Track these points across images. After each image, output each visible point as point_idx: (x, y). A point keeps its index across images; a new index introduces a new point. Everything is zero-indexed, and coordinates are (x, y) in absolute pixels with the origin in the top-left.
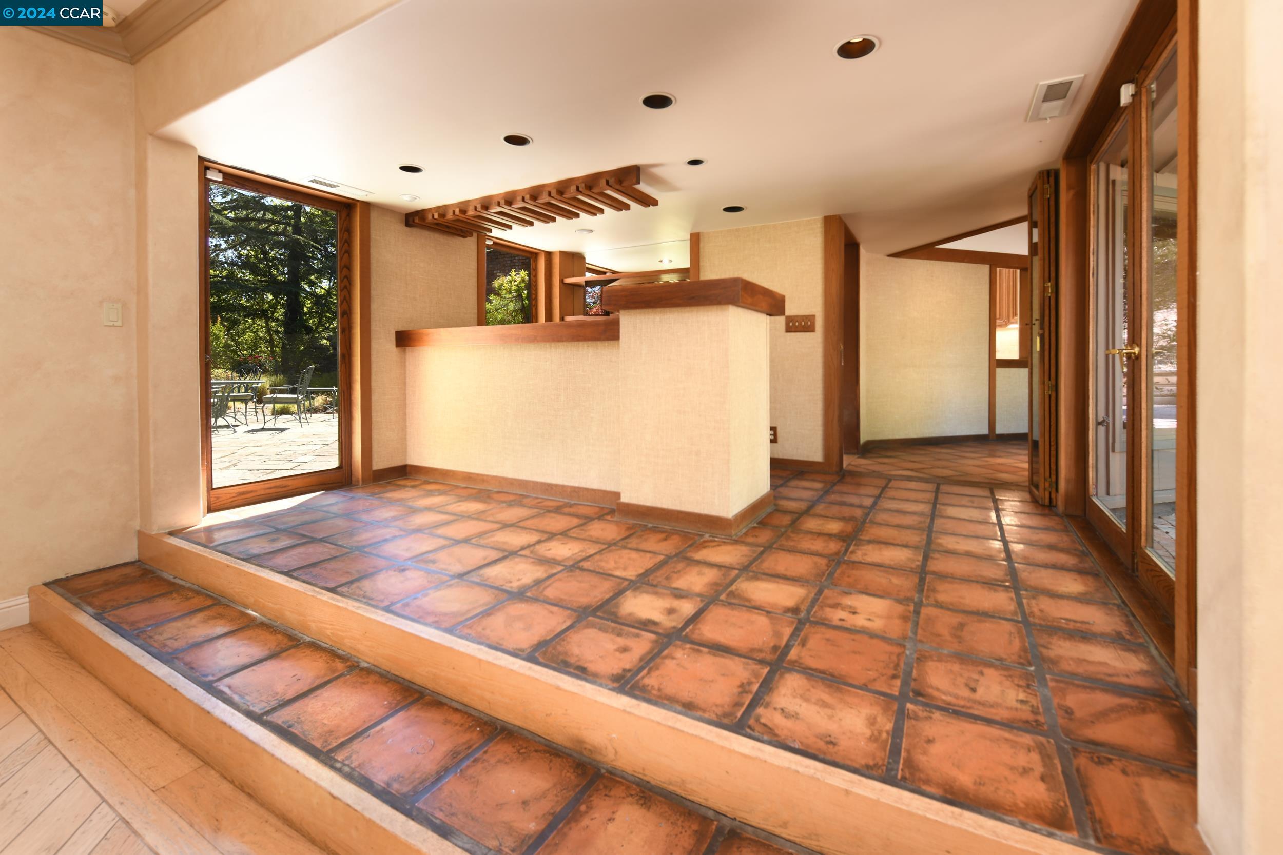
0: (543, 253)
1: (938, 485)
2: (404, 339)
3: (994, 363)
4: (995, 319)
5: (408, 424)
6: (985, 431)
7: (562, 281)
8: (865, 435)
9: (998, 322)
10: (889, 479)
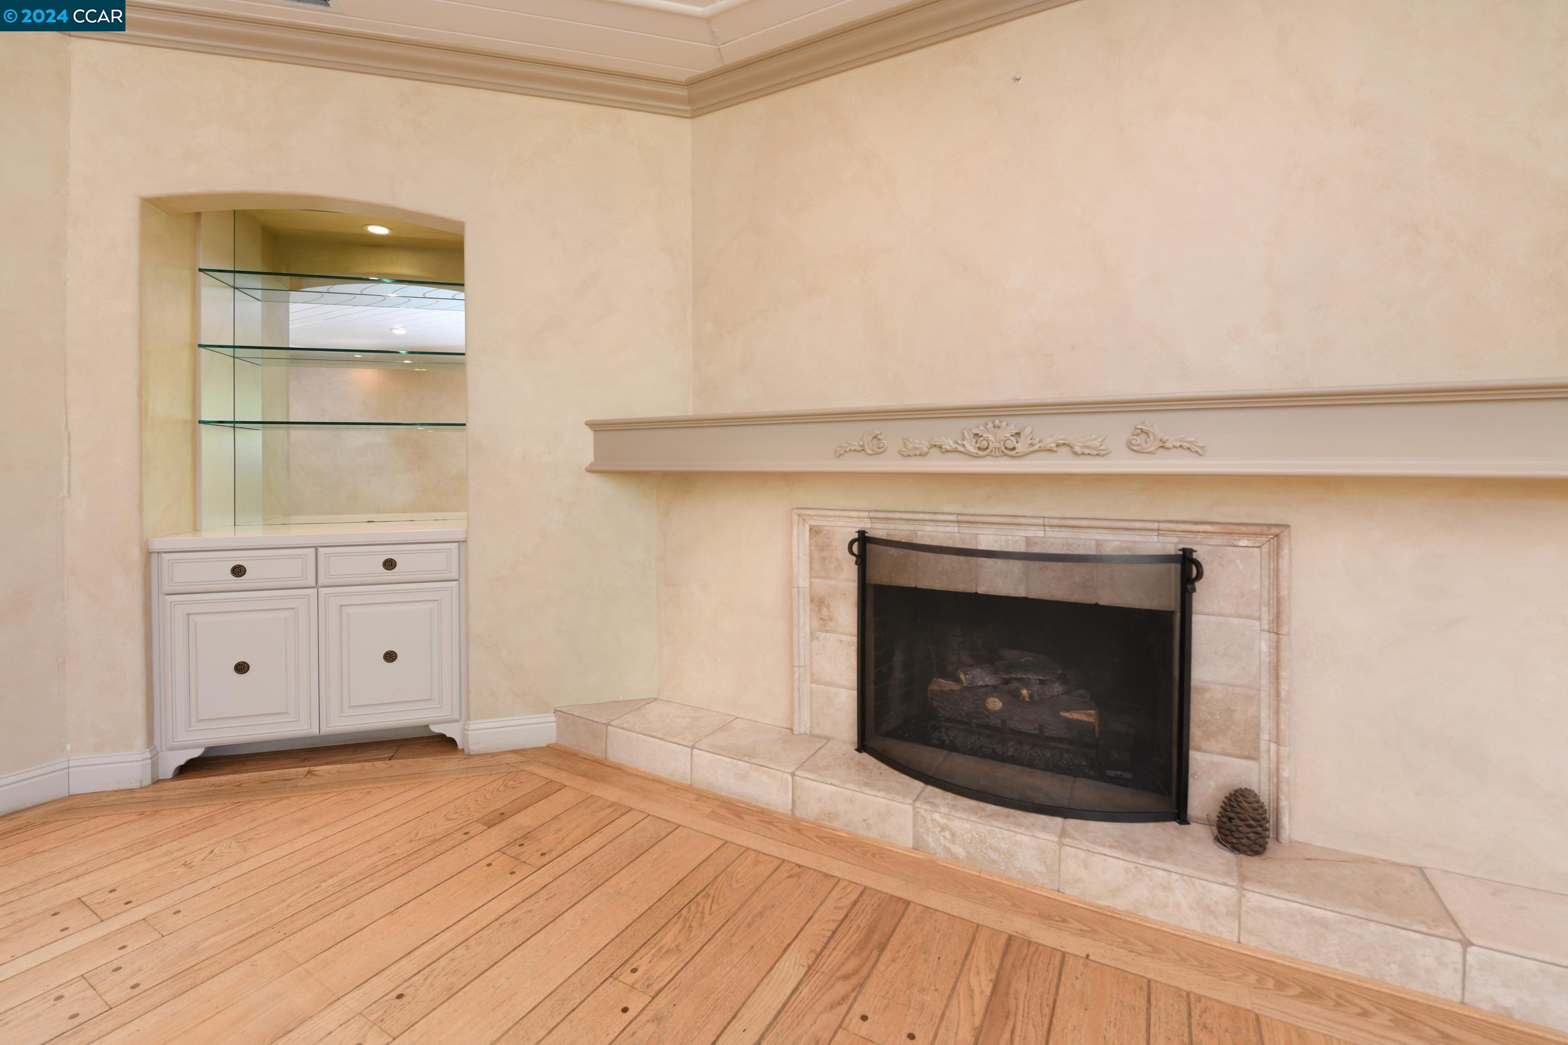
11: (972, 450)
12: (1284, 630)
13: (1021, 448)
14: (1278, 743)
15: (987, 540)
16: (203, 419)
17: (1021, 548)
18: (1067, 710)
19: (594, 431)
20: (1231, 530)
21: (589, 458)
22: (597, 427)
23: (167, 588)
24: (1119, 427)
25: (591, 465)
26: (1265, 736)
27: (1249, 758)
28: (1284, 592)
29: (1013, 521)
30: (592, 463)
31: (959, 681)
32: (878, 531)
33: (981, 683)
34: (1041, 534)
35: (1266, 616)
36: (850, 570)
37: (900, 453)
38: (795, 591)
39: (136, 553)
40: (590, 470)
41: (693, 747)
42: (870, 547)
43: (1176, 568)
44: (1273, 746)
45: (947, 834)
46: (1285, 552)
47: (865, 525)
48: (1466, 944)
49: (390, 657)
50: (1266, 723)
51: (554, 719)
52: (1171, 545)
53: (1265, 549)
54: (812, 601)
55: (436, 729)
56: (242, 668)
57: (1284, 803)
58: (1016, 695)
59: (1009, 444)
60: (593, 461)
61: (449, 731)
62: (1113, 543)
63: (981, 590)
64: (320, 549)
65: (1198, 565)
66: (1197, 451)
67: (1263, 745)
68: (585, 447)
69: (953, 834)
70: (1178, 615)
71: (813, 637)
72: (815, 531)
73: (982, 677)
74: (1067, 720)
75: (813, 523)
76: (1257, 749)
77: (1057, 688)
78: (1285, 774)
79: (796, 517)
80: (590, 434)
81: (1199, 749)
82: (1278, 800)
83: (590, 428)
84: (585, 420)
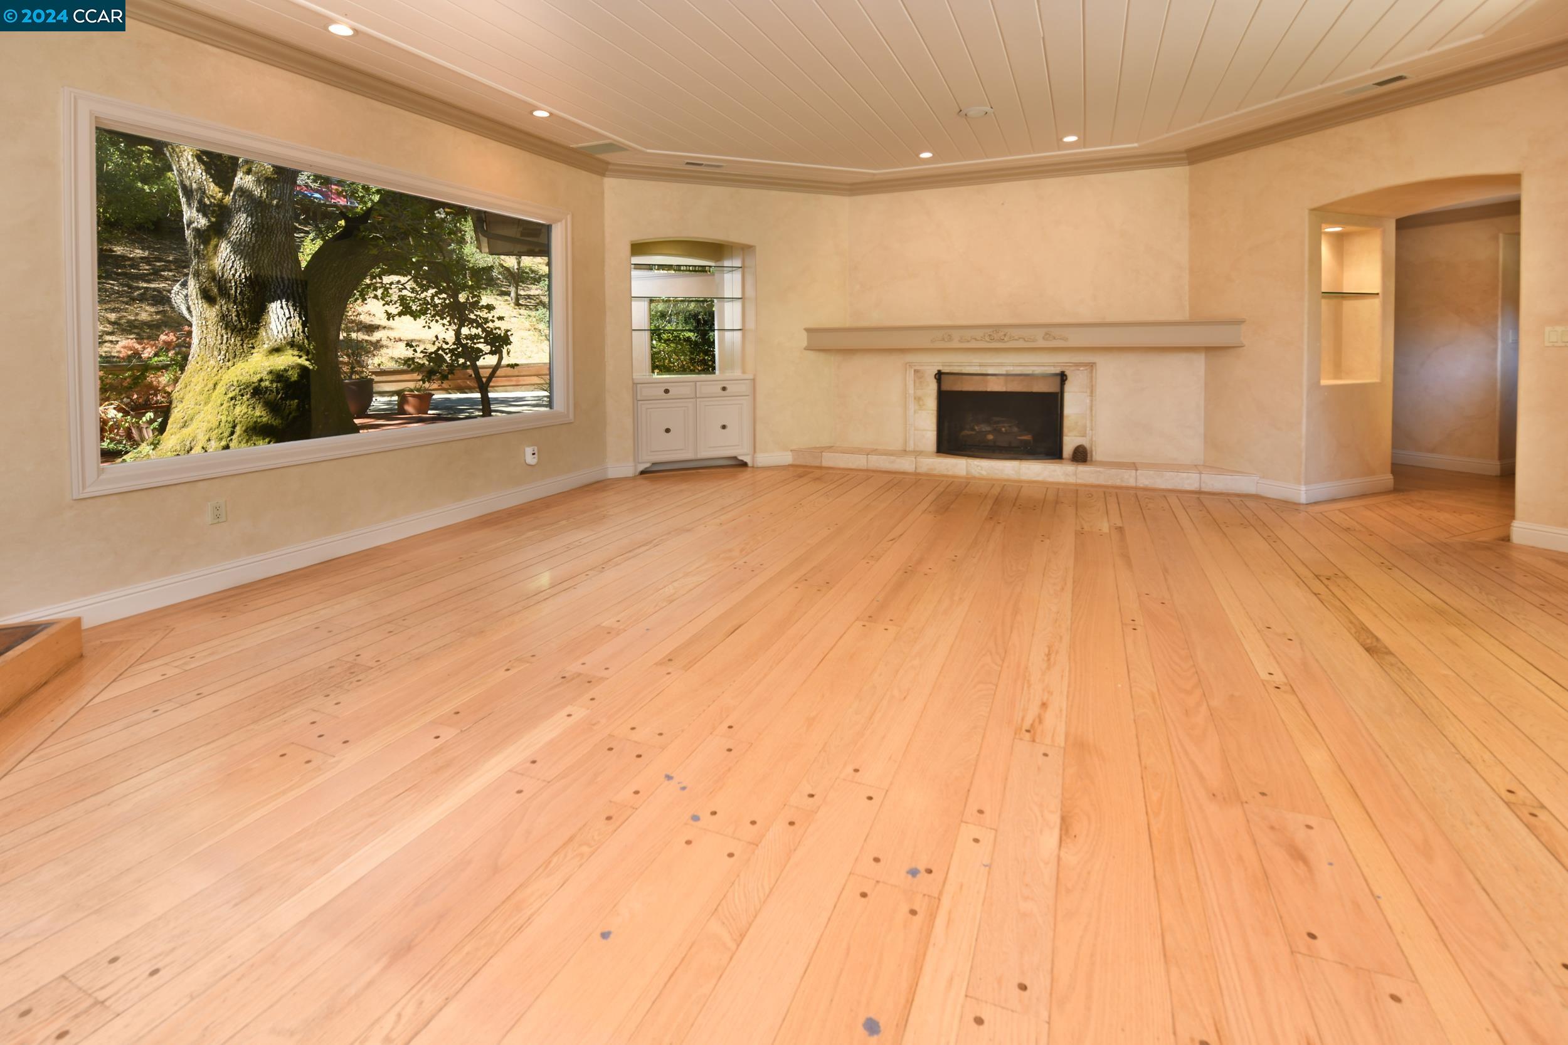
11: (988, 340)
12: (1094, 395)
13: (1006, 339)
14: (1092, 430)
15: (991, 371)
16: (633, 330)
17: (1004, 373)
18: (1020, 436)
19: (807, 334)
20: (1078, 365)
21: (805, 344)
22: (808, 330)
23: (640, 398)
24: (1040, 333)
25: (807, 347)
26: (1088, 429)
27: (1083, 436)
28: (1094, 383)
29: (1001, 365)
31: (974, 430)
32: (946, 370)
33: (984, 430)
34: (1012, 369)
35: (1089, 391)
36: (933, 386)
37: (959, 341)
38: (907, 395)
39: (631, 384)
40: (807, 349)
41: (868, 455)
42: (943, 376)
43: (1058, 379)
44: (1090, 431)
45: (979, 468)
46: (1094, 371)
47: (940, 368)
48: (1137, 470)
49: (724, 427)
50: (1088, 424)
51: (792, 454)
52: (1058, 370)
53: (1089, 370)
54: (915, 398)
55: (739, 458)
56: (668, 431)
57: (1094, 448)
58: (1000, 431)
59: (1002, 338)
60: (808, 345)
61: (744, 459)
62: (1038, 370)
63: (989, 390)
65: (1066, 376)
66: (1066, 339)
67: (1087, 432)
68: (803, 340)
69: (981, 467)
70: (1060, 395)
71: (915, 412)
72: (916, 371)
73: (985, 428)
74: (1019, 439)
75: (916, 368)
76: (1086, 433)
77: (1015, 429)
78: (1094, 439)
79: (908, 366)
80: (805, 334)
81: (1067, 436)
82: (1092, 444)
83: (805, 331)
84: (804, 327)
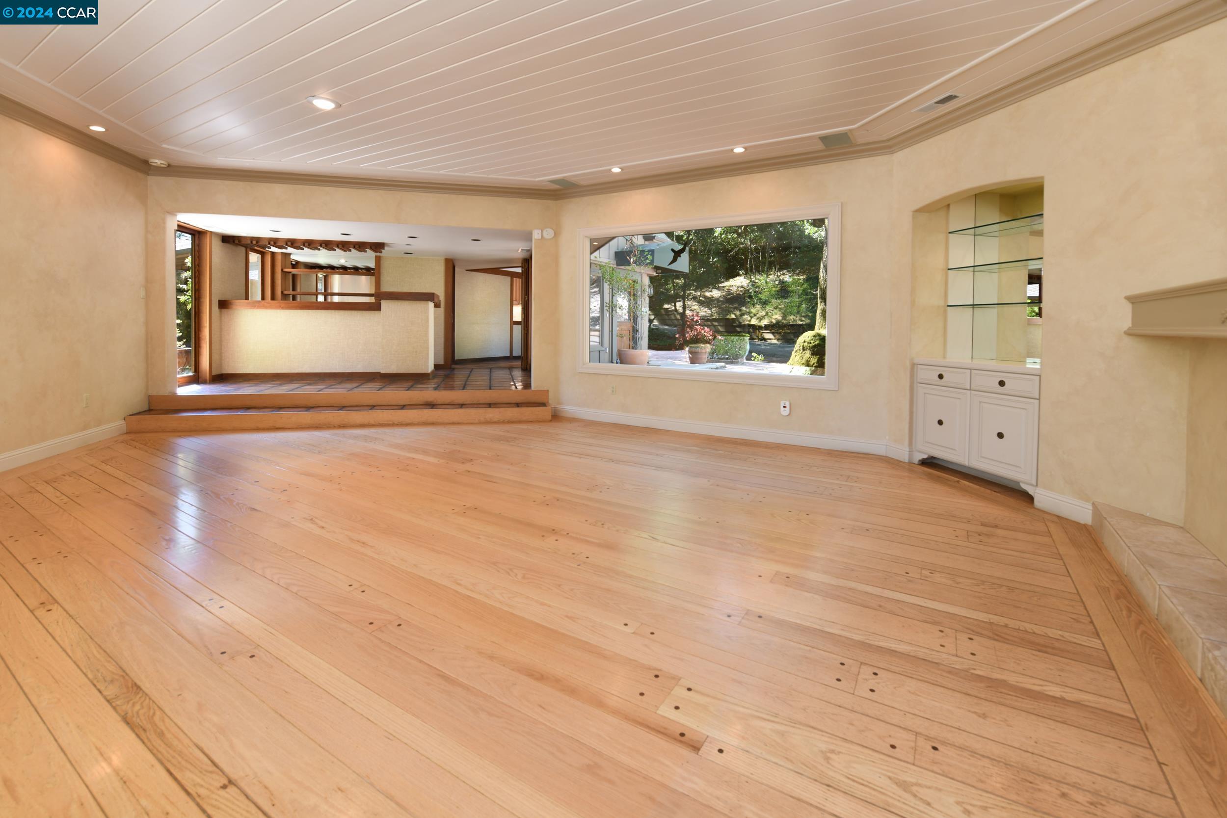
0: (270, 253)
1: (491, 370)
2: (224, 305)
3: (512, 323)
4: (513, 301)
5: (223, 351)
6: (508, 354)
7: (282, 270)
8: (456, 358)
9: (514, 302)
10: (473, 369)
16: (949, 304)
19: (1133, 303)
21: (1127, 324)
22: (1129, 299)
23: (919, 380)
25: (1129, 329)
30: (1130, 327)
39: (908, 364)
40: (1128, 333)
49: (1000, 435)
51: (1091, 508)
55: (1024, 487)
56: (940, 422)
60: (1131, 326)
61: (1030, 490)
64: (973, 371)
68: (1124, 318)
80: (1128, 308)
83: (1129, 301)
84: (1125, 295)
